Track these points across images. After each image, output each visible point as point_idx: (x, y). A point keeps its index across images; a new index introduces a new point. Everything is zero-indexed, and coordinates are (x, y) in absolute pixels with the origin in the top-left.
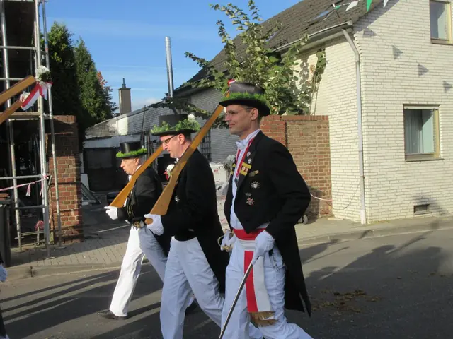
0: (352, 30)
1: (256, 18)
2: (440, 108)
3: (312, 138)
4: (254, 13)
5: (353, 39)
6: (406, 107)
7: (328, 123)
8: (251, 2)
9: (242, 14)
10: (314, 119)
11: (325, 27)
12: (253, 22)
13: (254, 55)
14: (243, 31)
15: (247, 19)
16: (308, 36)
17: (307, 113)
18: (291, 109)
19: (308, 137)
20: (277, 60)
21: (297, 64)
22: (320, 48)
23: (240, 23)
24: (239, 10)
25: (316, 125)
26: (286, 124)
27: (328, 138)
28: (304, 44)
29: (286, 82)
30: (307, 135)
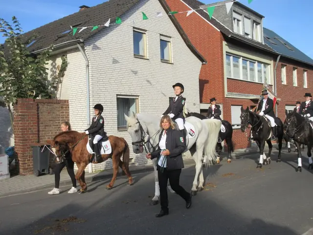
0: (83, 45)
1: (18, 29)
2: (139, 98)
3: (57, 115)
4: (16, 26)
5: (84, 50)
6: (118, 97)
7: (68, 105)
8: (14, 18)
9: (8, 25)
10: (59, 102)
11: (67, 41)
12: (16, 32)
13: (14, 56)
14: (8, 37)
15: (11, 29)
16: (54, 46)
17: (54, 97)
18: (43, 94)
19: (54, 114)
20: (33, 59)
21: (47, 64)
22: (63, 54)
23: (6, 31)
24: (5, 22)
25: (60, 106)
26: (38, 105)
27: (68, 115)
28: (51, 51)
29: (39, 76)
30: (54, 113)
